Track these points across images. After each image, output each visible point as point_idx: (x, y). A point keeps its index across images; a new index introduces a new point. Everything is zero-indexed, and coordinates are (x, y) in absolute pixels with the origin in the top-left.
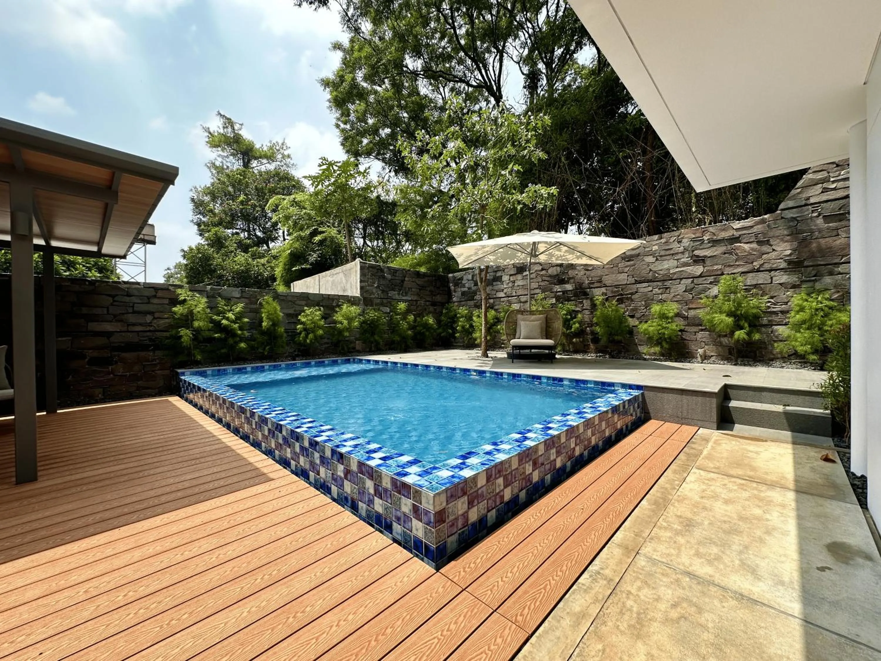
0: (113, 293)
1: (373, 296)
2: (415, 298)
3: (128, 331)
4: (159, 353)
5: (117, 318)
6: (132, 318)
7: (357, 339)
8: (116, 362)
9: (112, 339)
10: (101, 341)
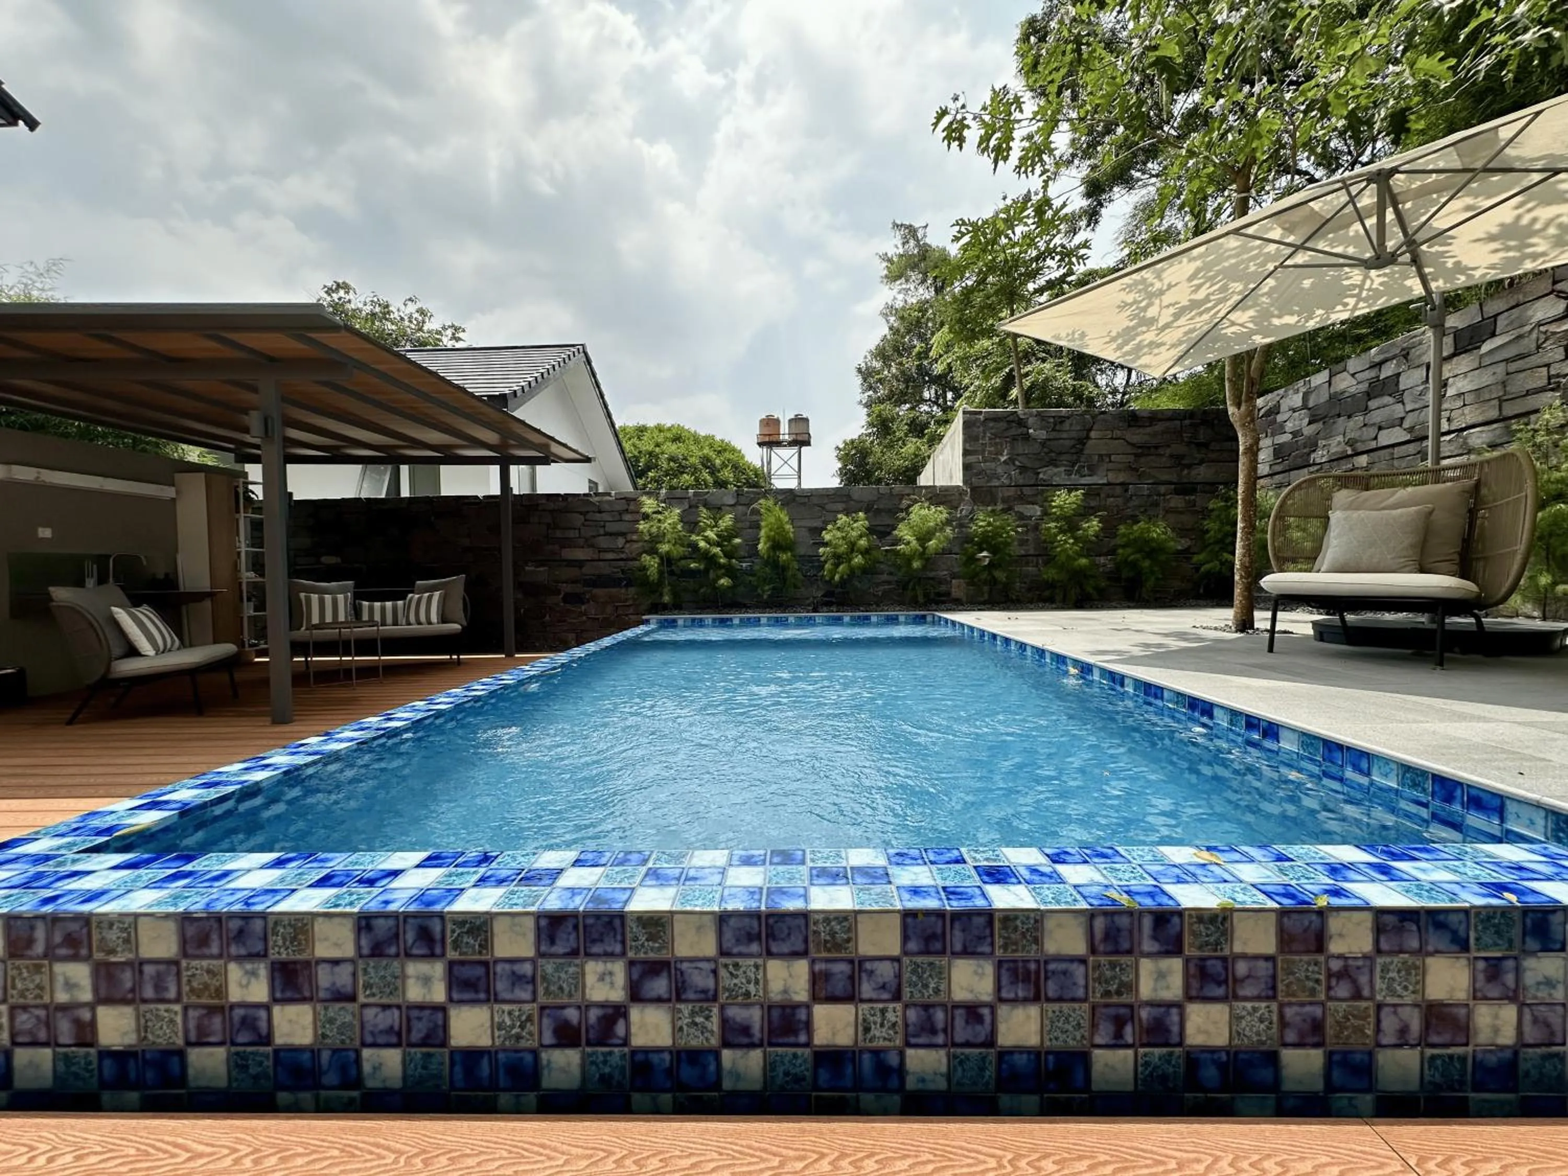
0: (583, 509)
1: (995, 483)
2: (1121, 478)
3: (600, 560)
4: (632, 590)
5: (589, 543)
6: (603, 542)
7: (954, 576)
8: (588, 601)
9: (584, 570)
10: (573, 572)
